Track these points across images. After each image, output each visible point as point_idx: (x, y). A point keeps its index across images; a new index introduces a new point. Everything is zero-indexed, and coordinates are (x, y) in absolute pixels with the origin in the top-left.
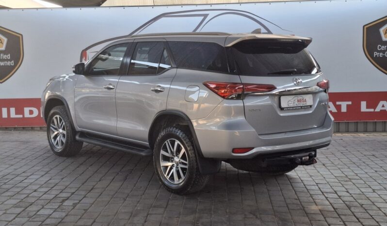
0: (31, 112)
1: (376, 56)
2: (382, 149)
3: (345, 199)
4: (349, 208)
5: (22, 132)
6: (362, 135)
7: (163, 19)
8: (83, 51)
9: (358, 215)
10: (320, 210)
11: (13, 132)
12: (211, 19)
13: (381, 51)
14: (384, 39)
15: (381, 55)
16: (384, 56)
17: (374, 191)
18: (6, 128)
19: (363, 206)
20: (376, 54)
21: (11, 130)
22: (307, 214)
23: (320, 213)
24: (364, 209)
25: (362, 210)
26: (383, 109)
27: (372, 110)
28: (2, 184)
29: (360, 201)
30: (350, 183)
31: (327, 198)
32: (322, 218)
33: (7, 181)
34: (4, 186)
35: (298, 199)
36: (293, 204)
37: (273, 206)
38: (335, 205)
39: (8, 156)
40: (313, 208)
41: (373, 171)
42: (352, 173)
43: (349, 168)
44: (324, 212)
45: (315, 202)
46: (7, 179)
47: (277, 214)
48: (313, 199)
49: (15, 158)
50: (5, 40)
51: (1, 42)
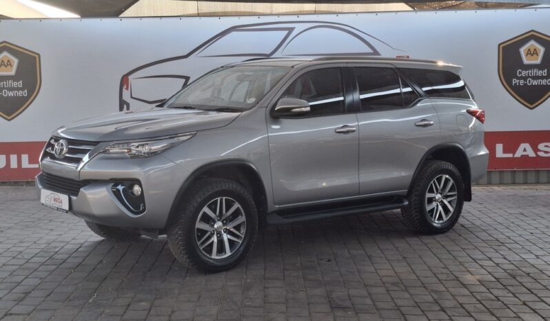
1: (515, 84)
2: (530, 206)
3: (505, 267)
4: (514, 278)
6: (496, 188)
7: (234, 34)
8: (123, 76)
9: (528, 285)
10: (479, 281)
11: (24, 187)
12: (298, 35)
13: (521, 78)
14: (526, 61)
15: (522, 82)
16: (525, 85)
17: (537, 257)
18: (16, 183)
19: (531, 275)
20: (515, 81)
21: (22, 185)
22: (464, 286)
23: (478, 283)
24: (533, 278)
25: (530, 280)
26: (525, 153)
27: (510, 155)
28: (52, 254)
29: (524, 269)
30: (504, 248)
31: (481, 266)
32: (483, 289)
33: (57, 250)
34: (56, 256)
35: (446, 267)
36: (442, 273)
37: (417, 276)
38: (495, 275)
39: (40, 219)
40: (469, 279)
41: (527, 233)
42: (502, 236)
43: (496, 229)
44: (484, 283)
45: (469, 271)
46: (56, 247)
47: (426, 285)
48: (466, 268)
49: (50, 221)
50: (15, 61)
51: (9, 64)
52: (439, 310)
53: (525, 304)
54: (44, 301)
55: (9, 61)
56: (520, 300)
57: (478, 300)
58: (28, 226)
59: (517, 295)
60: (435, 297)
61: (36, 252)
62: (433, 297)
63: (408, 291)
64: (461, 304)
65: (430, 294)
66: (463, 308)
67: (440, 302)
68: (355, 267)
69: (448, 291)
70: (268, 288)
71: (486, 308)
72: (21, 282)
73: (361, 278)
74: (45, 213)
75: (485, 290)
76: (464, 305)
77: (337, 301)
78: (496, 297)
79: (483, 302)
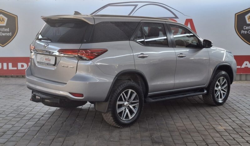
0: (22, 66)
1: (243, 33)
3: (237, 122)
5: (16, 79)
10: (225, 130)
12: (140, 7)
13: (246, 30)
14: (248, 22)
15: (246, 32)
16: (247, 33)
18: (6, 76)
21: (9, 78)
22: (218, 132)
26: (246, 66)
27: (239, 67)
28: (19, 112)
29: (247, 124)
30: (236, 112)
31: (226, 122)
32: (227, 134)
33: (21, 110)
34: (21, 113)
35: (208, 122)
36: (207, 125)
37: (195, 127)
38: (233, 126)
39: (15, 94)
40: (220, 128)
41: (248, 105)
42: (236, 107)
43: (233, 103)
44: (227, 131)
45: (220, 124)
46: (21, 109)
47: (199, 131)
48: (218, 123)
49: (20, 95)
50: (6, 19)
51: (3, 20)
52: (205, 145)
53: (247, 142)
54: (12, 136)
55: (3, 19)
56: (245, 140)
57: (225, 140)
58: (9, 98)
59: (244, 137)
60: (204, 138)
61: (12, 111)
62: (202, 138)
63: (190, 134)
64: (216, 142)
65: (201, 136)
66: (217, 144)
67: (206, 140)
68: (164, 121)
69: (210, 135)
70: (122, 132)
71: (229, 144)
72: (2, 127)
73: (167, 127)
74: (18, 92)
75: (228, 134)
76: (218, 142)
77: (155, 139)
78: (233, 138)
79: (227, 141)
